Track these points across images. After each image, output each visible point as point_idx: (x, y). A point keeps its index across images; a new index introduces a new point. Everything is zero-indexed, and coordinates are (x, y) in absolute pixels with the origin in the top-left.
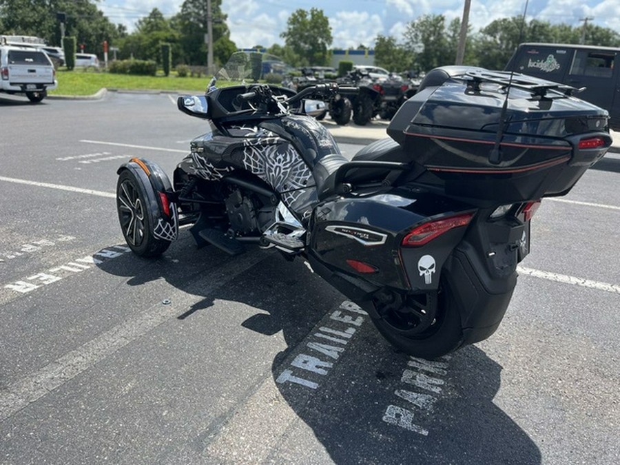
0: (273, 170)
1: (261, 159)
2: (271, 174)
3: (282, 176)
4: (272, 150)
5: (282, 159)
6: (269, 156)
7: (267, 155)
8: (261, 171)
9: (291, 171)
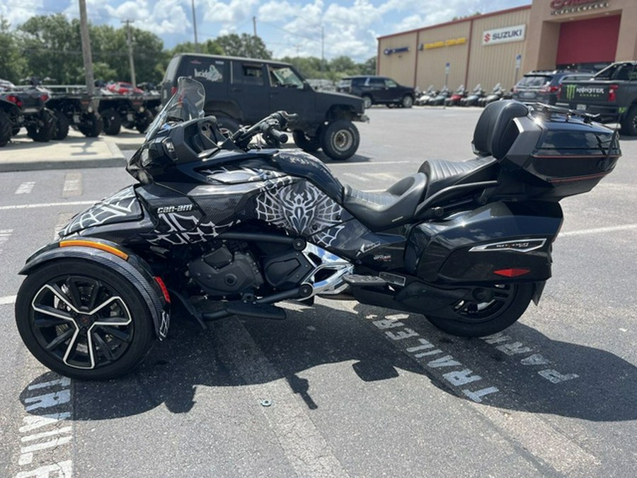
0: (293, 212)
1: (276, 203)
2: (291, 218)
3: (307, 217)
4: (287, 191)
5: (302, 199)
6: (284, 198)
7: (282, 198)
8: (277, 217)
9: (316, 209)
